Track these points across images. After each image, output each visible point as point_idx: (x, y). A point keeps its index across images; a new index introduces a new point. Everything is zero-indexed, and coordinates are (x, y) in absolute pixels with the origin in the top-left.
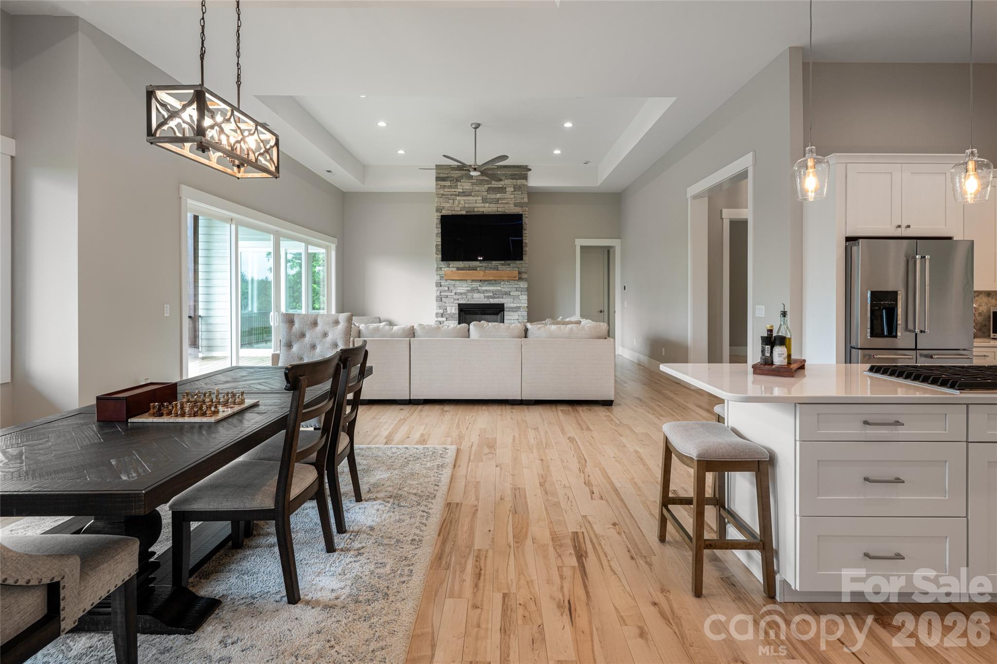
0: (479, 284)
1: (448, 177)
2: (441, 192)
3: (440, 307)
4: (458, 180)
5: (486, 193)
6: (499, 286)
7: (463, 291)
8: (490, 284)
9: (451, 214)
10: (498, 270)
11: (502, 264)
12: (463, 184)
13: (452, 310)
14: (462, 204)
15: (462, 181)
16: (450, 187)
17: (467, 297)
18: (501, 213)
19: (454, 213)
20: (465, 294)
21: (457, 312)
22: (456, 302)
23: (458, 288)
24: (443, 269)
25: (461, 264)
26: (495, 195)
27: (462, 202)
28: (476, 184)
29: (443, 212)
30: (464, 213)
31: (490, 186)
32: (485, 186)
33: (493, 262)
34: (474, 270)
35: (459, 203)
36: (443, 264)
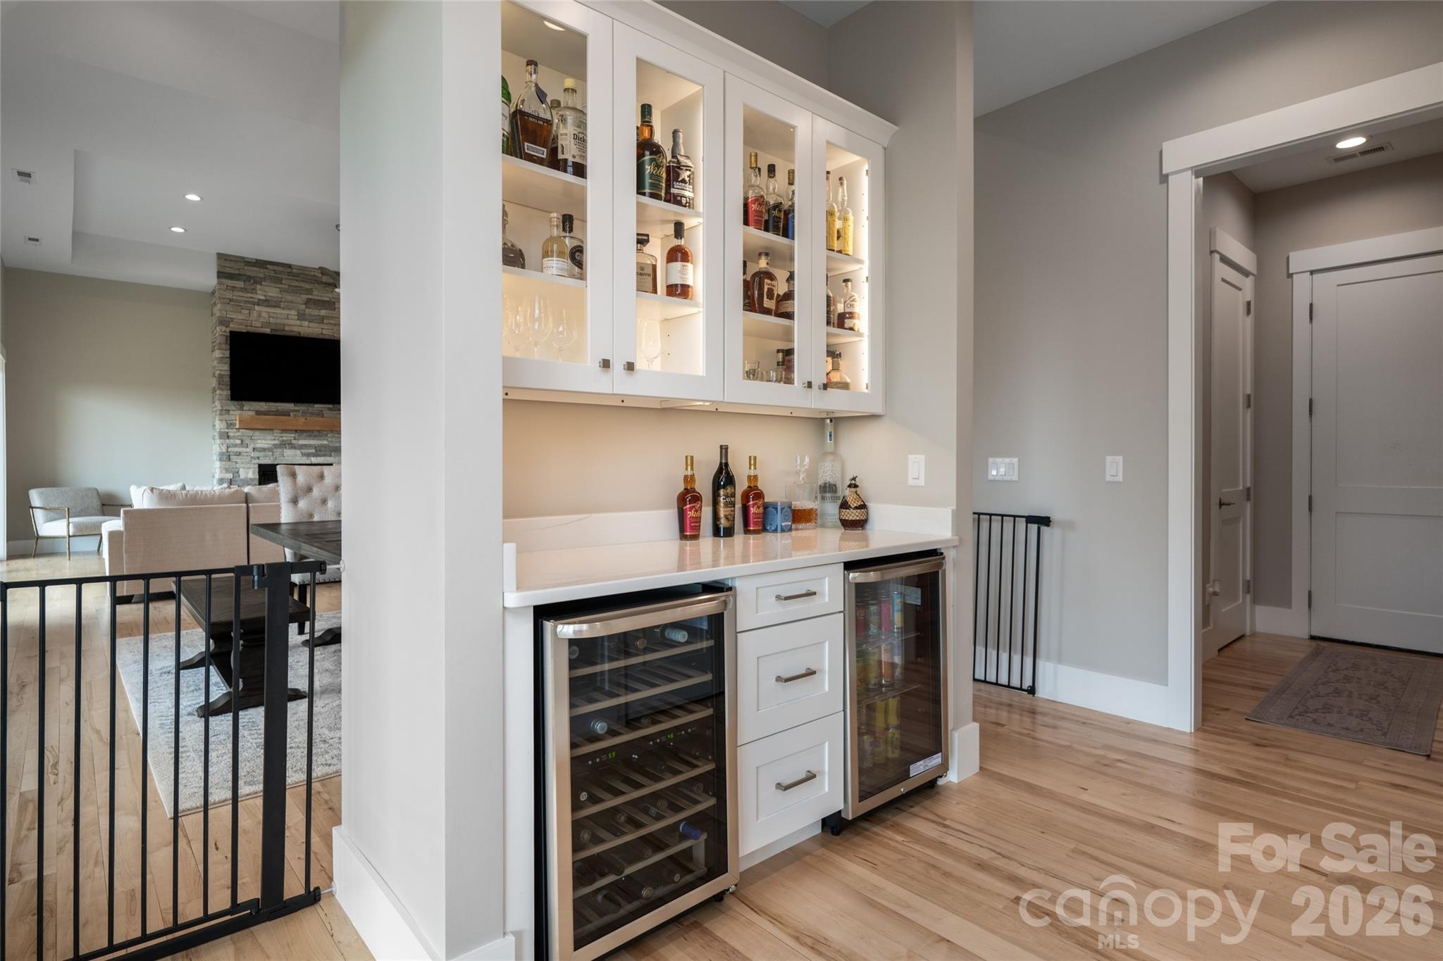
0: (294, 435)
1: (239, 275)
2: (229, 295)
3: (227, 470)
4: (257, 281)
5: (304, 306)
6: (324, 440)
7: (266, 446)
8: (310, 436)
9: (245, 331)
10: (323, 417)
11: (330, 409)
12: (267, 288)
13: (247, 473)
14: (264, 318)
15: (263, 283)
16: (243, 290)
17: (273, 455)
18: (327, 337)
19: (251, 329)
20: (270, 450)
21: (257, 477)
22: (256, 461)
23: (259, 441)
24: (231, 412)
25: (263, 406)
26: (318, 311)
27: (264, 315)
28: (287, 292)
29: (231, 325)
30: (267, 331)
31: (310, 297)
32: (302, 296)
33: (316, 406)
34: (286, 415)
35: (260, 315)
36: (233, 406)
